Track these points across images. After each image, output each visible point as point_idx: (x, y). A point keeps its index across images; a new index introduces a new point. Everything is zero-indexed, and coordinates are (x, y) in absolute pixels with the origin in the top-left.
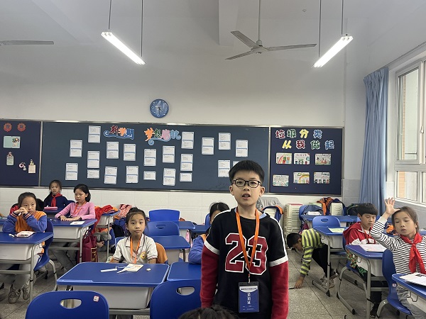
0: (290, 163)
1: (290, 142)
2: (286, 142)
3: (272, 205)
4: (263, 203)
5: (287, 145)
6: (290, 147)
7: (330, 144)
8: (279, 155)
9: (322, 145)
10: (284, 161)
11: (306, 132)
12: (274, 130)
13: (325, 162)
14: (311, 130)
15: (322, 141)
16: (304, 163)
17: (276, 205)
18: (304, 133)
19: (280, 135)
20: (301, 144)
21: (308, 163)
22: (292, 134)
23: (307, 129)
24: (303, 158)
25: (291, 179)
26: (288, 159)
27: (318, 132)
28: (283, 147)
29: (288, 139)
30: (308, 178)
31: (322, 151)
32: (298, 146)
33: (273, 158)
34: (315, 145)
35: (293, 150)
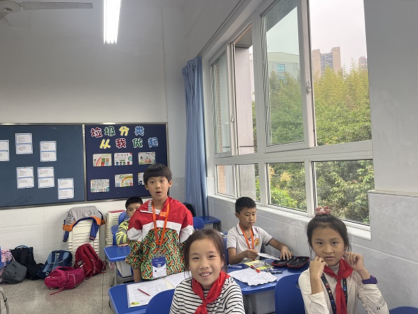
0: (110, 164)
1: (108, 141)
2: (103, 141)
3: (87, 216)
4: (75, 215)
5: (105, 145)
6: (109, 147)
7: (153, 142)
8: (96, 157)
9: (145, 143)
10: (103, 163)
11: (127, 130)
12: (89, 127)
13: (150, 161)
14: (132, 127)
15: (145, 139)
16: (126, 164)
17: (93, 216)
18: (124, 131)
19: (96, 133)
20: (121, 143)
21: (131, 163)
22: (110, 132)
23: (128, 125)
24: (124, 158)
25: (112, 183)
26: (108, 160)
27: (139, 129)
28: (101, 147)
29: (106, 138)
30: (132, 180)
31: (146, 149)
32: (119, 145)
33: (90, 160)
34: (137, 143)
35: (113, 150)
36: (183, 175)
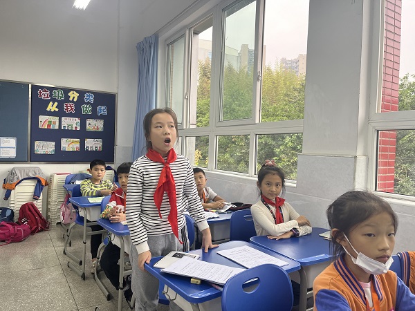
0: (57, 127)
1: (56, 104)
2: (51, 103)
3: (31, 176)
4: (19, 174)
5: (52, 107)
6: (57, 110)
7: (102, 110)
8: (42, 118)
9: (94, 110)
10: (49, 125)
11: (76, 95)
12: (35, 88)
13: (98, 129)
14: (82, 93)
15: (94, 106)
16: (74, 129)
17: (37, 176)
18: (74, 96)
19: (44, 95)
20: (69, 108)
21: (79, 128)
22: (59, 95)
23: (77, 91)
24: (72, 123)
25: (58, 146)
26: (54, 123)
27: (89, 96)
28: (48, 109)
29: (54, 100)
30: (78, 145)
31: (94, 116)
32: (67, 109)
33: (35, 121)
34: (87, 109)
35: (60, 114)
36: (131, 145)
